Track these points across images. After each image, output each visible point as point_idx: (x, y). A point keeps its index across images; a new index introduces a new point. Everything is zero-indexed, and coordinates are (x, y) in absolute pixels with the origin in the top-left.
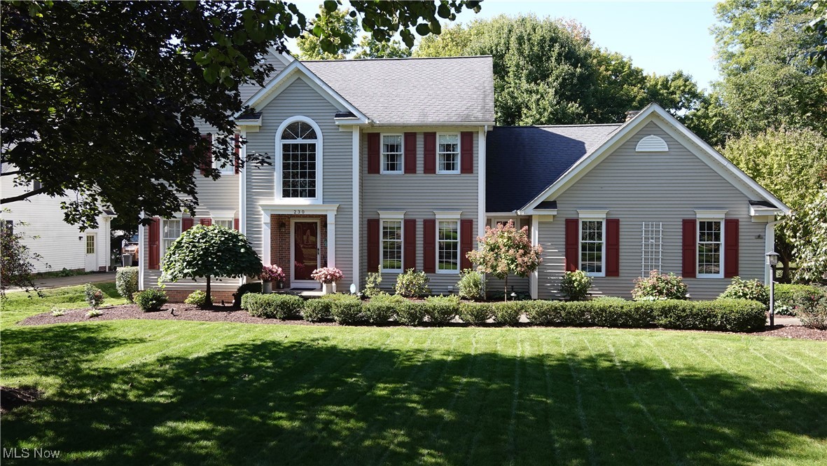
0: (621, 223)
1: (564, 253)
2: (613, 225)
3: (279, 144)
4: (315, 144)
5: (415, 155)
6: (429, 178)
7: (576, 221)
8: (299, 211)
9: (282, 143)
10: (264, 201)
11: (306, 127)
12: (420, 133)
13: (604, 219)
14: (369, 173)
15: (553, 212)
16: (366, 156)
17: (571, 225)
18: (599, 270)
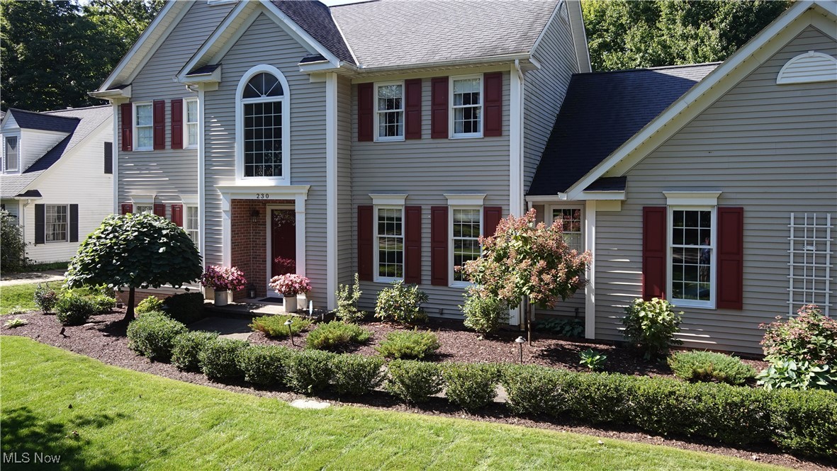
0: (746, 215)
1: (641, 266)
2: (732, 219)
3: (240, 103)
4: (280, 102)
5: (420, 111)
6: (439, 146)
7: (662, 211)
8: (263, 194)
9: (243, 103)
10: (224, 183)
11: (271, 78)
12: (426, 80)
13: (713, 206)
14: (359, 141)
15: (619, 196)
16: (356, 117)
17: (653, 217)
18: (705, 295)
